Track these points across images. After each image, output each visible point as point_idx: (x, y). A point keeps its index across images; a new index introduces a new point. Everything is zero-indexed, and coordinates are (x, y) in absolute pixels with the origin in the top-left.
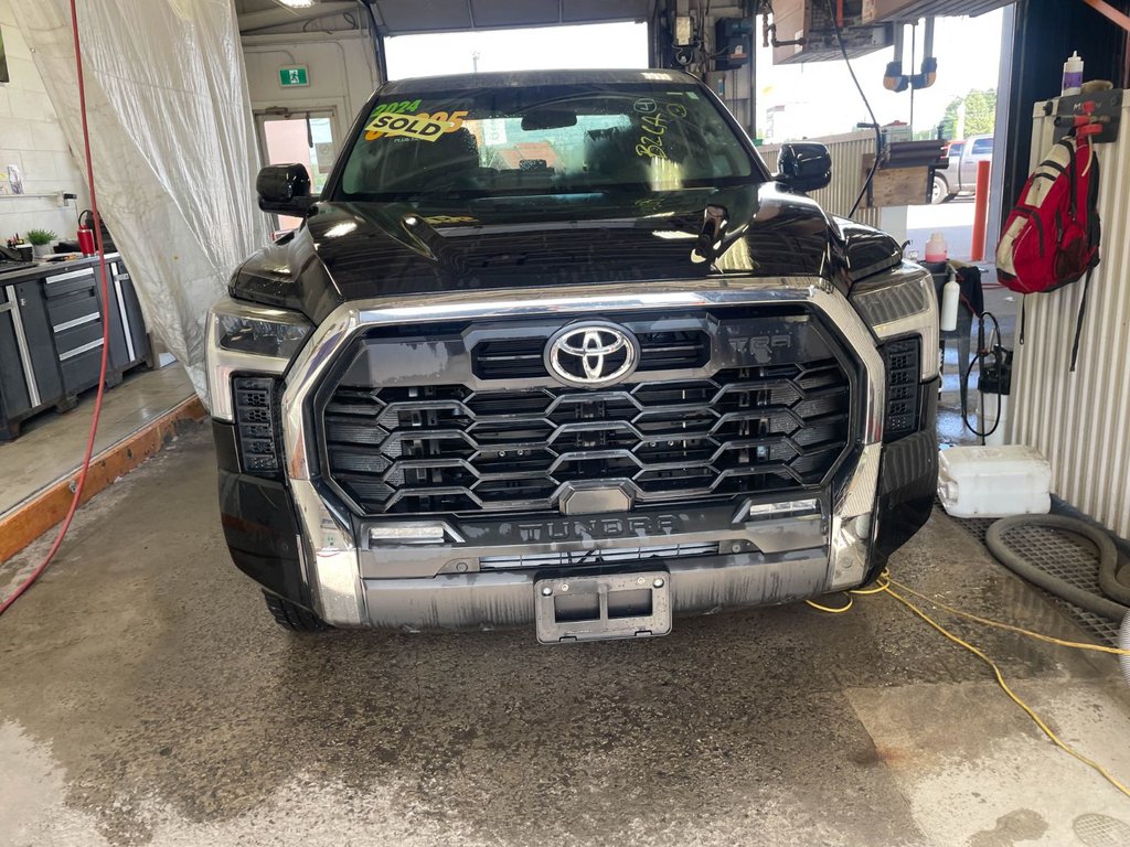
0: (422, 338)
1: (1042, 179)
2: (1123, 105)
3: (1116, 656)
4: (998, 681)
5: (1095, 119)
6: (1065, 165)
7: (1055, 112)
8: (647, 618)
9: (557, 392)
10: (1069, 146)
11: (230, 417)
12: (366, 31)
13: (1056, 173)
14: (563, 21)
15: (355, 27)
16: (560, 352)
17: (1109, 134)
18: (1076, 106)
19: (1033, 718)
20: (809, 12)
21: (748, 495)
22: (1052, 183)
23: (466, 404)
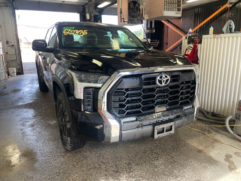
0: (135, 78)
1: (189, 50)
2: (203, 38)
3: (226, 127)
4: (206, 135)
5: (198, 40)
6: (193, 47)
7: (187, 38)
8: (171, 131)
9: (157, 88)
10: (193, 44)
11: (82, 98)
12: (10, 8)
13: (192, 49)
14: (61, 11)
15: (7, 6)
16: (159, 80)
17: (200, 42)
18: (192, 38)
19: (216, 140)
20: (128, 16)
21: (183, 105)
22: (191, 50)
23: (141, 91)
